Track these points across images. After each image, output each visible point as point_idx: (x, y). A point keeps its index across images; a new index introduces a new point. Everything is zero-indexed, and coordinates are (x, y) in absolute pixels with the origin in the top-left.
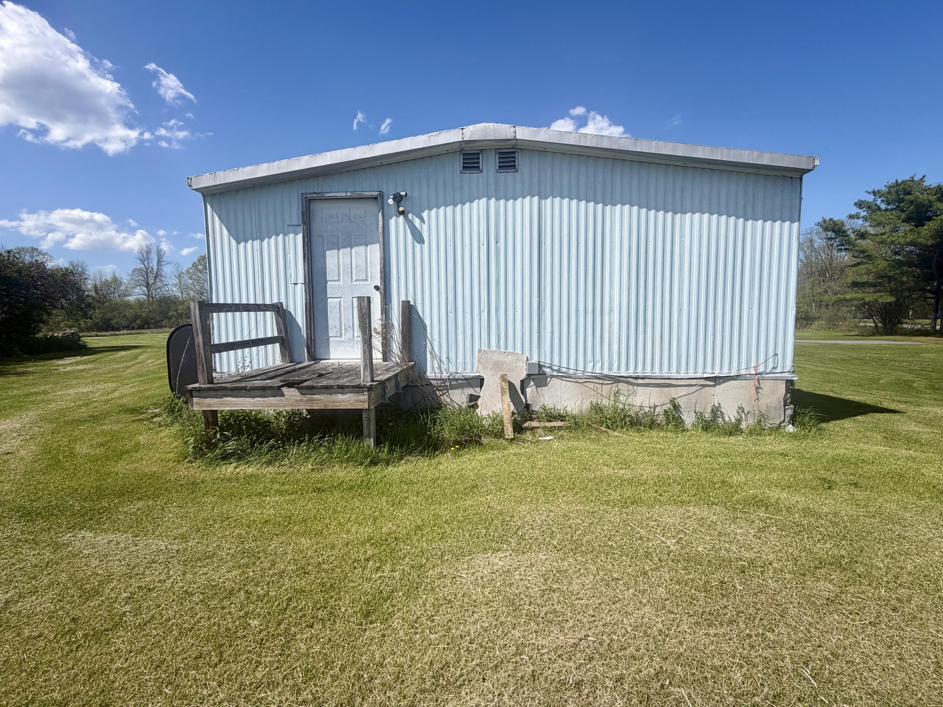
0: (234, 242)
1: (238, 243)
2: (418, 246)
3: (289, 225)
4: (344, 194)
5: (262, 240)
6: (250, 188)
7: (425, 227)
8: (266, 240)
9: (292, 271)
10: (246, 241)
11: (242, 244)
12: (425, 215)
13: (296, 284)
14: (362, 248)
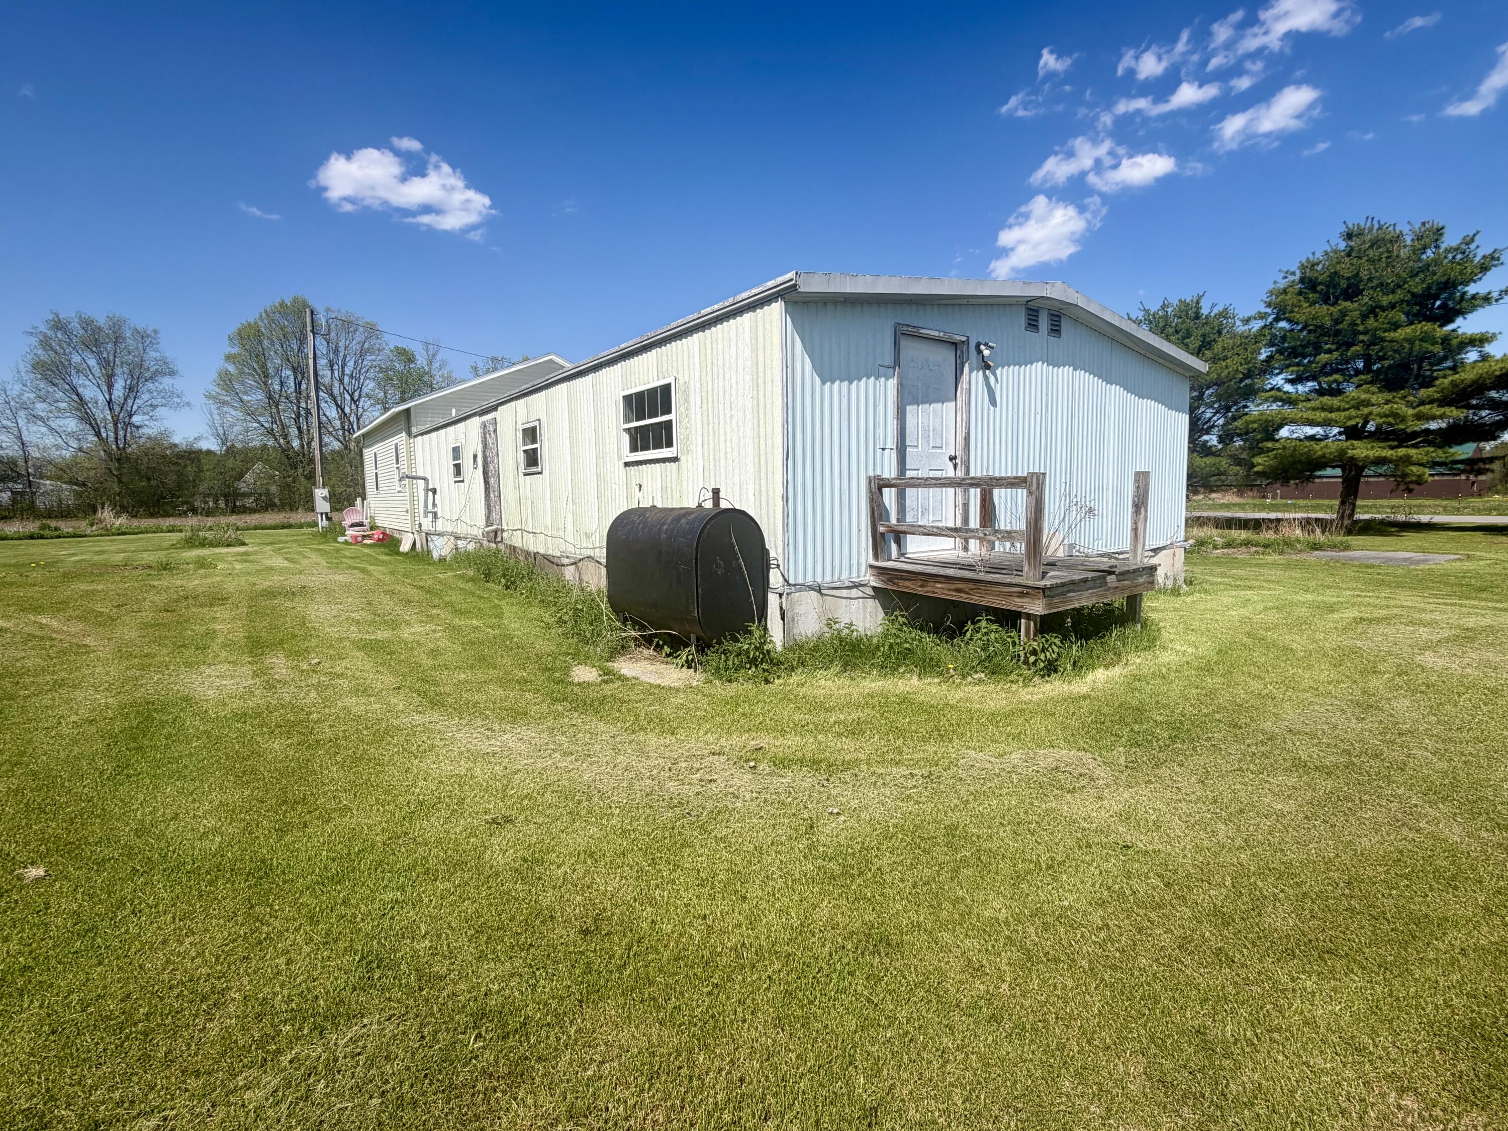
0: (818, 380)
1: (823, 383)
2: (992, 408)
3: (881, 366)
4: (937, 333)
5: (851, 382)
6: (842, 302)
7: (999, 386)
8: (855, 382)
9: (880, 431)
10: (833, 382)
11: (828, 384)
12: (998, 372)
13: (884, 449)
14: (939, 405)
